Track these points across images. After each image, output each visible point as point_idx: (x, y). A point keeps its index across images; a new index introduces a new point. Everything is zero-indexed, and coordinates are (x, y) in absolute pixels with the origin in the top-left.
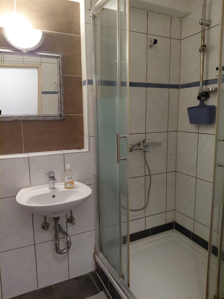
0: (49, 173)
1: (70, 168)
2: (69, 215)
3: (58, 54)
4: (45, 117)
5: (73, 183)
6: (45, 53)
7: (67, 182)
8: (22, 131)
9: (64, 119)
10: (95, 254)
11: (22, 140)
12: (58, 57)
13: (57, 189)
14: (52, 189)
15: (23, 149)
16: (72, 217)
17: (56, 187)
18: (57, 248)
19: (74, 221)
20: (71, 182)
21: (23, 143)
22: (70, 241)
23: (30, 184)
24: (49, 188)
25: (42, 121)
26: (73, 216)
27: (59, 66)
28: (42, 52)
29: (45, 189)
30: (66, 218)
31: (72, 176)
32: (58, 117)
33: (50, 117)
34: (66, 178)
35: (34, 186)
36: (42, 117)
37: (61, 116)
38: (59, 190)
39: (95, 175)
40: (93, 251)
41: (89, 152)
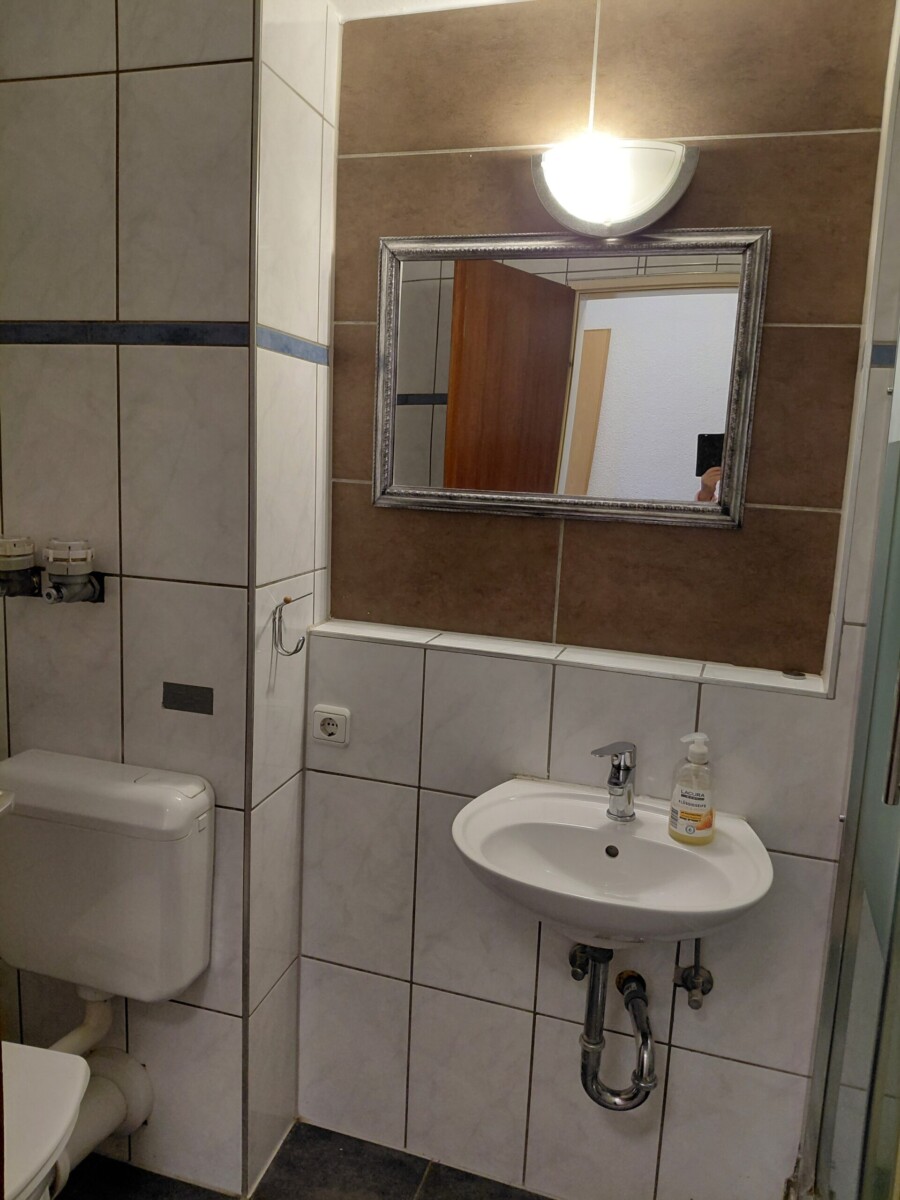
0: (614, 751)
3: (750, 232)
4: (653, 509)
5: (709, 825)
7: (678, 809)
8: (560, 556)
9: (739, 525)
11: (555, 591)
12: (749, 246)
13: (641, 824)
14: (616, 820)
15: (555, 626)
17: (639, 813)
18: (590, 1071)
20: (695, 817)
21: (557, 604)
22: (651, 1071)
23: (548, 771)
24: (608, 812)
25: (641, 524)
27: (748, 285)
29: (590, 809)
31: (707, 794)
32: (712, 512)
33: (674, 510)
34: (678, 789)
35: (561, 781)
36: (639, 508)
37: (726, 511)
38: (641, 834)
39: (841, 820)
40: (788, 1173)
41: (832, 696)
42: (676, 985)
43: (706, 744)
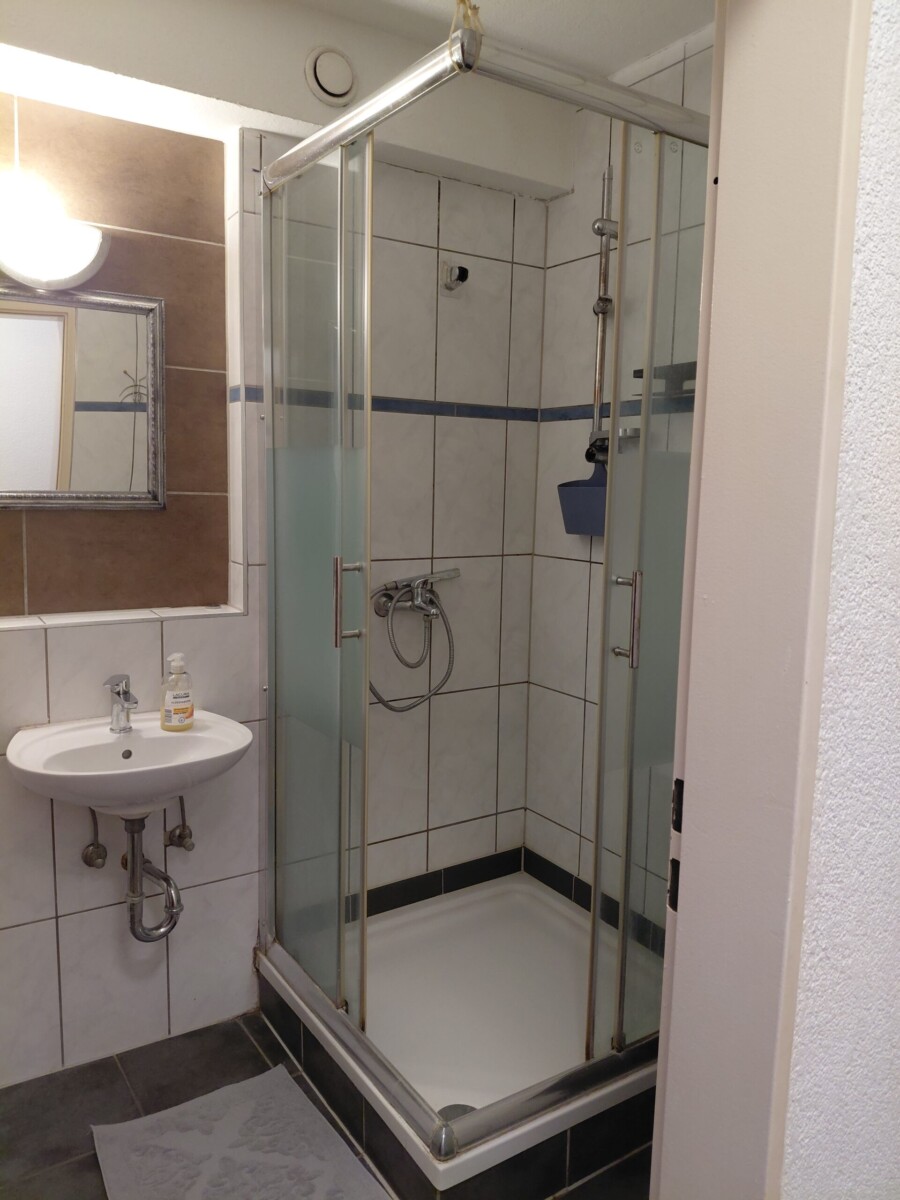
0: (114, 681)
1: (182, 663)
2: (173, 822)
3: (150, 300)
4: (103, 498)
5: (192, 714)
6: (107, 297)
7: (172, 709)
8: (24, 541)
9: (164, 508)
10: (258, 952)
11: (23, 571)
12: (151, 310)
13: (138, 731)
14: (120, 733)
15: (26, 601)
16: (184, 825)
17: (134, 725)
18: (137, 919)
19: (191, 837)
20: (183, 711)
21: (25, 581)
22: (179, 901)
23: (49, 717)
24: (112, 729)
25: (92, 511)
26: (187, 824)
27: (154, 338)
28: (99, 295)
29: (99, 733)
30: (163, 832)
31: (190, 692)
32: (146, 499)
33: (119, 499)
34: (169, 696)
35: (60, 721)
36: (91, 498)
37: (155, 498)
38: (145, 735)
39: (265, 690)
40: (253, 943)
41: (246, 613)
42: (166, 846)
43: (182, 659)
